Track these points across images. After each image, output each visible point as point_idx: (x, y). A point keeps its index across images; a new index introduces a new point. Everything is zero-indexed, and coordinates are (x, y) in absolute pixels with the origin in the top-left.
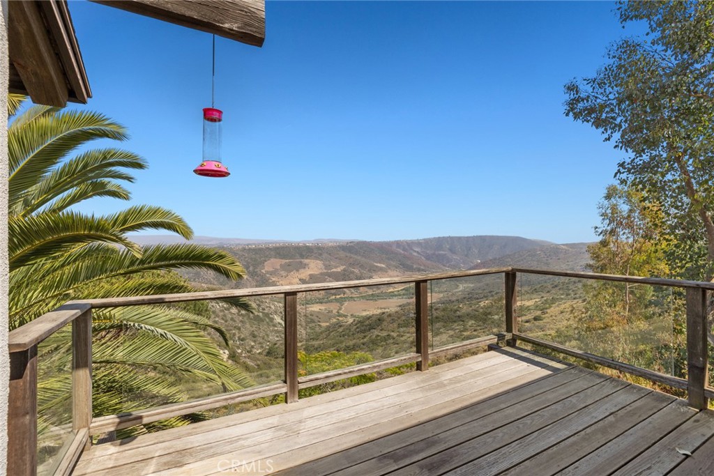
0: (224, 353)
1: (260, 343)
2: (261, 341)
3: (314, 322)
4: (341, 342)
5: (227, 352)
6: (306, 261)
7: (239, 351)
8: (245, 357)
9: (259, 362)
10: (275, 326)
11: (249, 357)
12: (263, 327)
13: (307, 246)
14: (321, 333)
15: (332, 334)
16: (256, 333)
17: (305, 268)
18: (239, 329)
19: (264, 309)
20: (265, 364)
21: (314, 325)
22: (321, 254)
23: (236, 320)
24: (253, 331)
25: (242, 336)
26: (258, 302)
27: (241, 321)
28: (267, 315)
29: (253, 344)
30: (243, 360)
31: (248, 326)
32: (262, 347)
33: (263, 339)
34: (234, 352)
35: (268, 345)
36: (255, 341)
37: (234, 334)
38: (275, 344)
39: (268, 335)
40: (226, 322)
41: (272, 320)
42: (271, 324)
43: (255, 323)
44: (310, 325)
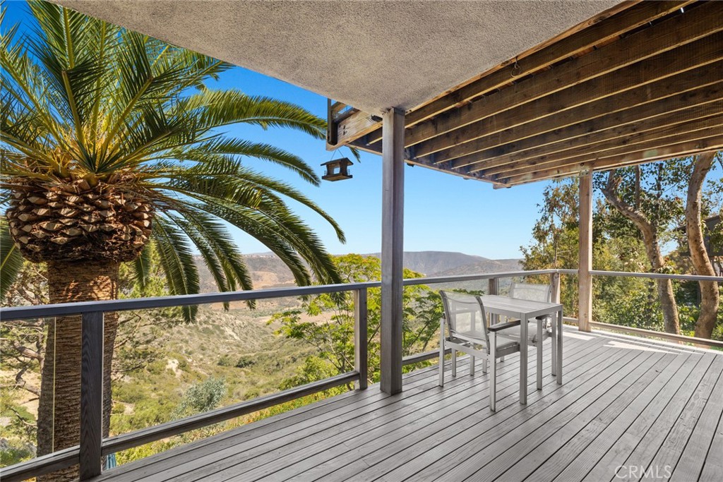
0: (174, 362)
1: (210, 356)
2: (211, 353)
3: (267, 333)
4: (296, 350)
5: (176, 361)
6: (259, 273)
7: (190, 360)
8: (196, 366)
9: (211, 371)
10: (225, 338)
11: (200, 366)
12: (213, 339)
13: (260, 258)
14: (275, 343)
15: (286, 344)
16: (205, 345)
17: (258, 280)
18: (187, 342)
19: (214, 321)
20: (218, 372)
21: (266, 336)
22: (275, 267)
23: (183, 332)
24: (202, 344)
25: (190, 349)
26: (208, 314)
27: (189, 334)
28: (217, 327)
29: (201, 357)
30: (193, 369)
31: (196, 338)
32: (212, 359)
33: (213, 351)
34: (184, 362)
35: (218, 358)
36: (203, 354)
37: (181, 348)
38: (227, 356)
39: (218, 348)
40: (172, 334)
41: (222, 332)
42: (222, 336)
43: (205, 335)
44: (263, 337)
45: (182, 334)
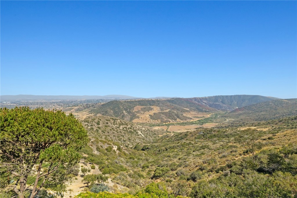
0: (115, 147)
1: (132, 143)
2: (133, 142)
3: (156, 134)
4: (168, 145)
5: (116, 147)
6: (152, 107)
7: (122, 147)
8: (124, 149)
9: (130, 152)
10: (138, 135)
11: (126, 149)
12: (133, 136)
13: (152, 100)
14: (159, 140)
15: (164, 140)
16: (130, 138)
17: (152, 110)
18: (123, 136)
19: (134, 128)
20: (133, 153)
21: (155, 136)
22: (159, 104)
23: (122, 132)
24: (129, 137)
25: (125, 139)
26: (131, 125)
27: (124, 133)
28: (135, 131)
29: (129, 143)
30: (123, 150)
31: (127, 135)
32: (133, 145)
33: (133, 141)
34: (119, 147)
35: (135, 144)
36: (130, 142)
37: (121, 139)
38: (138, 144)
39: (135, 140)
40: (118, 133)
41: (137, 133)
42: (137, 134)
43: (130, 134)
44: (154, 136)
45: (121, 133)
